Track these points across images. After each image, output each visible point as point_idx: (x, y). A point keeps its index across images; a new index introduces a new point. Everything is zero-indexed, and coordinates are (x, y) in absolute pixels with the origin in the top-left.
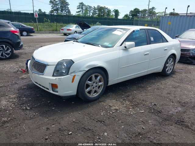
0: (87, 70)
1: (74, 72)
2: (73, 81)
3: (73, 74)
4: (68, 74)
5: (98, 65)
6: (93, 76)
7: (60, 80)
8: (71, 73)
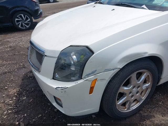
0: (121, 67)
1: (93, 73)
2: (91, 92)
3: (92, 77)
4: (80, 78)
5: (146, 53)
6: (134, 76)
7: (65, 91)
8: (88, 75)
